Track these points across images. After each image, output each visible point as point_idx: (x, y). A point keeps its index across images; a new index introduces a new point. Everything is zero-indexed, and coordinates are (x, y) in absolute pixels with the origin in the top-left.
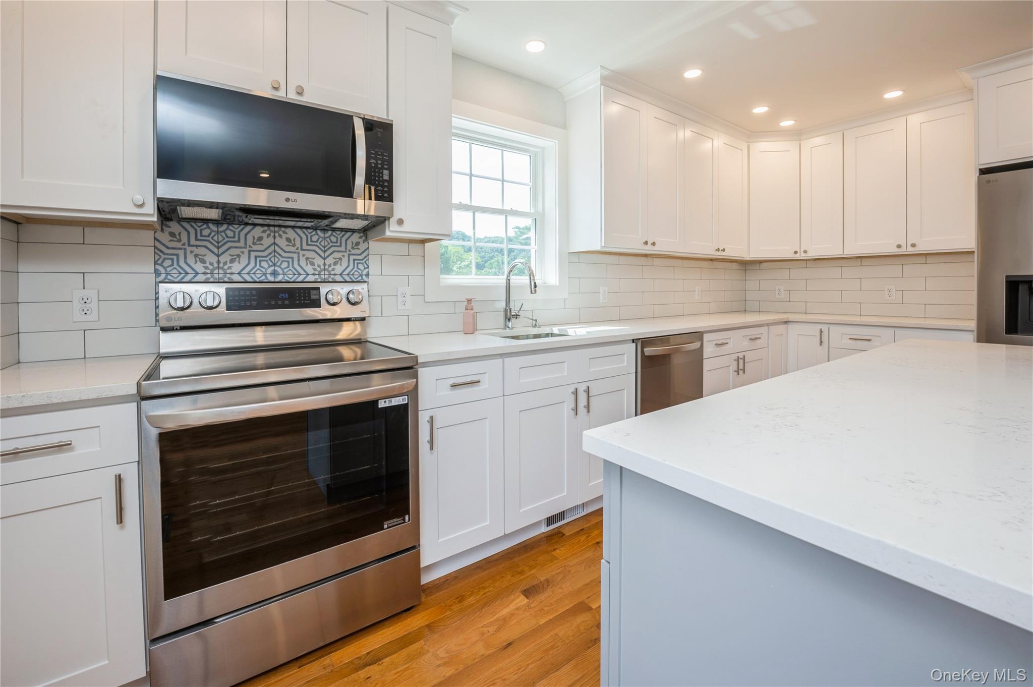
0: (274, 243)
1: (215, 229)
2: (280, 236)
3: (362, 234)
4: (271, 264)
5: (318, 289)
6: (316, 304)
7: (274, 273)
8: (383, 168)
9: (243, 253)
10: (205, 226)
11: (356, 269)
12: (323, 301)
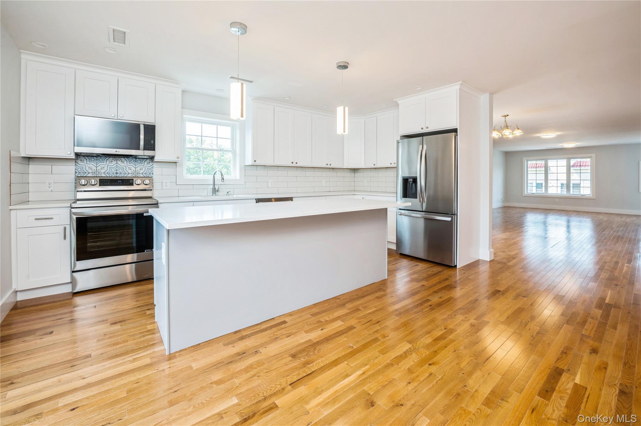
0: (117, 163)
2: (119, 160)
3: (150, 160)
4: (115, 170)
5: (133, 179)
6: (132, 184)
7: (117, 173)
8: (151, 140)
9: (105, 166)
10: (92, 158)
12: (134, 183)
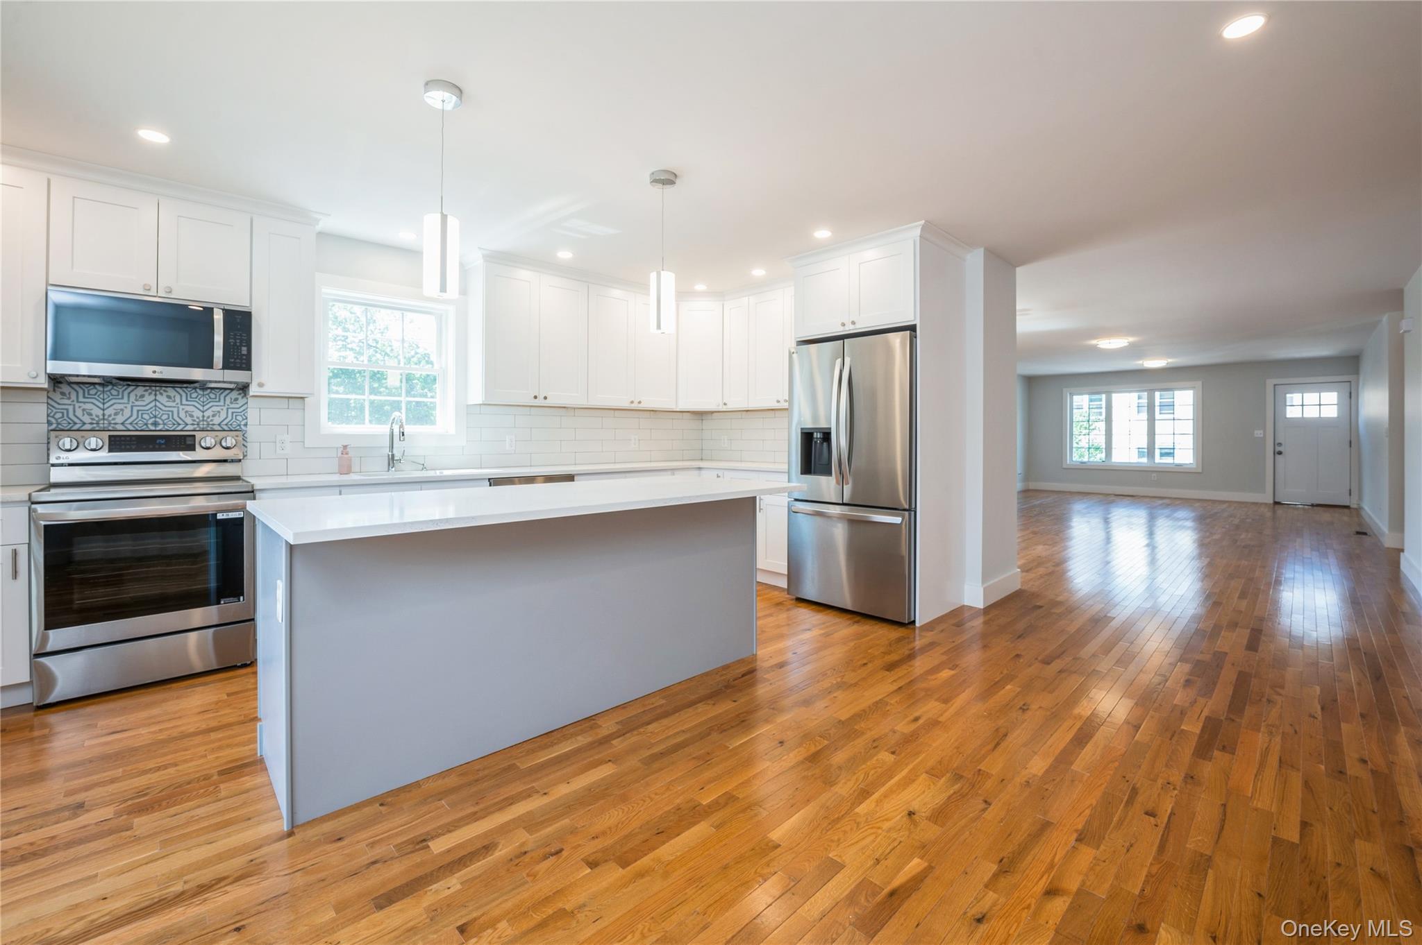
1: (101, 389)
11: (234, 420)
